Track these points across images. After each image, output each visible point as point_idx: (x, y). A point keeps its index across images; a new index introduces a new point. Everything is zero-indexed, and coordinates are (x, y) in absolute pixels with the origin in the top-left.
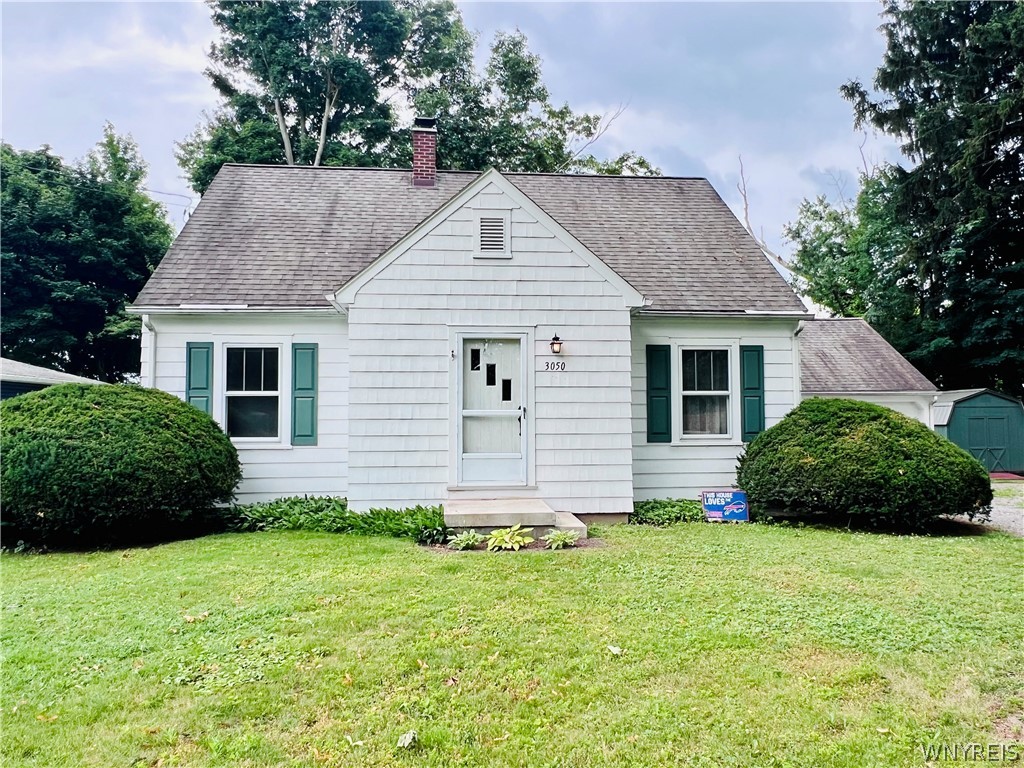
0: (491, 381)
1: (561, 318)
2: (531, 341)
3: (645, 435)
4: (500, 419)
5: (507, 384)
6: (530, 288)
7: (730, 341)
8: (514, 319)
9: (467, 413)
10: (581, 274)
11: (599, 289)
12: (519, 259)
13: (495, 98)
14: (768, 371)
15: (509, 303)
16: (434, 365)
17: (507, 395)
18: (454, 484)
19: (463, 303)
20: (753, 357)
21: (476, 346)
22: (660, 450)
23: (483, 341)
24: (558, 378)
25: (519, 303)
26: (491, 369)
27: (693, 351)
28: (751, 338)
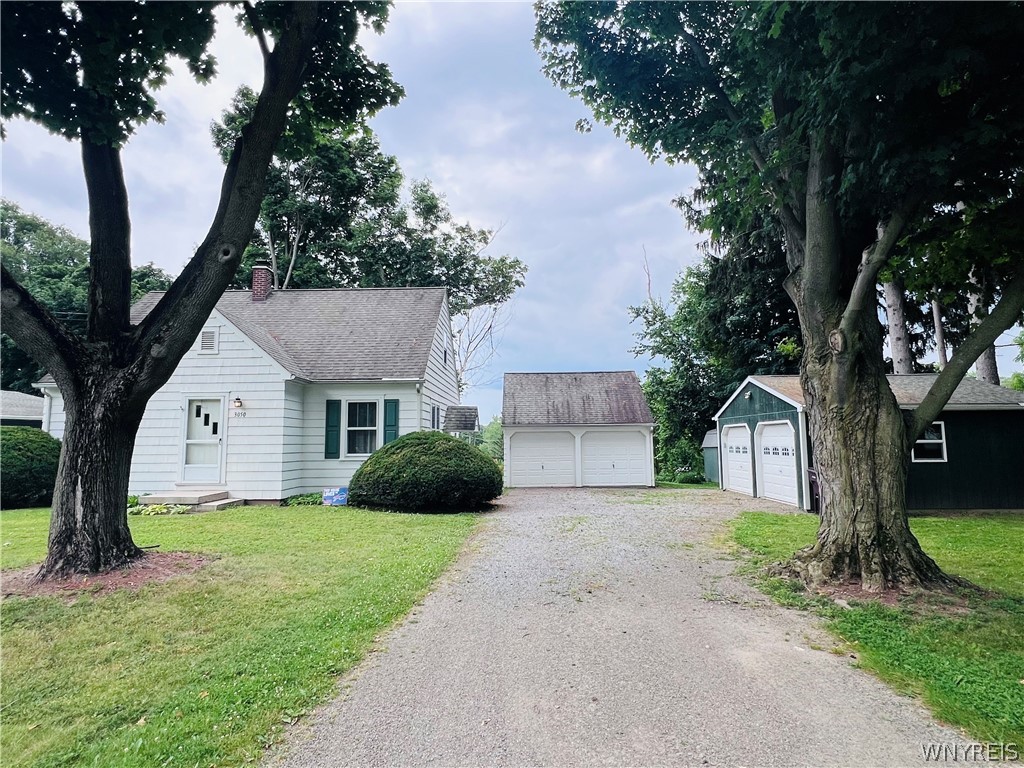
0: (206, 423)
1: (244, 387)
2: (227, 401)
3: (323, 455)
4: (210, 445)
5: (215, 425)
6: (227, 371)
7: (378, 397)
8: (218, 388)
9: (189, 441)
10: (258, 362)
11: (267, 370)
12: (223, 354)
13: (413, 221)
14: (401, 415)
15: (216, 379)
16: (172, 414)
17: (215, 431)
18: (178, 482)
19: (190, 379)
20: (392, 407)
21: (199, 404)
22: (332, 463)
23: (202, 401)
24: (241, 421)
25: (221, 379)
26: (207, 417)
27: (356, 403)
28: (392, 395)
